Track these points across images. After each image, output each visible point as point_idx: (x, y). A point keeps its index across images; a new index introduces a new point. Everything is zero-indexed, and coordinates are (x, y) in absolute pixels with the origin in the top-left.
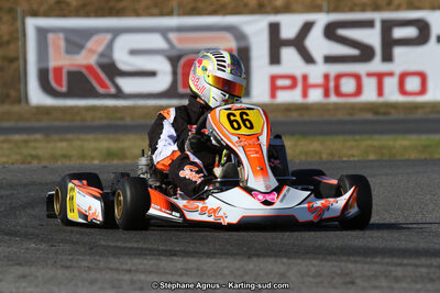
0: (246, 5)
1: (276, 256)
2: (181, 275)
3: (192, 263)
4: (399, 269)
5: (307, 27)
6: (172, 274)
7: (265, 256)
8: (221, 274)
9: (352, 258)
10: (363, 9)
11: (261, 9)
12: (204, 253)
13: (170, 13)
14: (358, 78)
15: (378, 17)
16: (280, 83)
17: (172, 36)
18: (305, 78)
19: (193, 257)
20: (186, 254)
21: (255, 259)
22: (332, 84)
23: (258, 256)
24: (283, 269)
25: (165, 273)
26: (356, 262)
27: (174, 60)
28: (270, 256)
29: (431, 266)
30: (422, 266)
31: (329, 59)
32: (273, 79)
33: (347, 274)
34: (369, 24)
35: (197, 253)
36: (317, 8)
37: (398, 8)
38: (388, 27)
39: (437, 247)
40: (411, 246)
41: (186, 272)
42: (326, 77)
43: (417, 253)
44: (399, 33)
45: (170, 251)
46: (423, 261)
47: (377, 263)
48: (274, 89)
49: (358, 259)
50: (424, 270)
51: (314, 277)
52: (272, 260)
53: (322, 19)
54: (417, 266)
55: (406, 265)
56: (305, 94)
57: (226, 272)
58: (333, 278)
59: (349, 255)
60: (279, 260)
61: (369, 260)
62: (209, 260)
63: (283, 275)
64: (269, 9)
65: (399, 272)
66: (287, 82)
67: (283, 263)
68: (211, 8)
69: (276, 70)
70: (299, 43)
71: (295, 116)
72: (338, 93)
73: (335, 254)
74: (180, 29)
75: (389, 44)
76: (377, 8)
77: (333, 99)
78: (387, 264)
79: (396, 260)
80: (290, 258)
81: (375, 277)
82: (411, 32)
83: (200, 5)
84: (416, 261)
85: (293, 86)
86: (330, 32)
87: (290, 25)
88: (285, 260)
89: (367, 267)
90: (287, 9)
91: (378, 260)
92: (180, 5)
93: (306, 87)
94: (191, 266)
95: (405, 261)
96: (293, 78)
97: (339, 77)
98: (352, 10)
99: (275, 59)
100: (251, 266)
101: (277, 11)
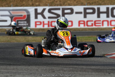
0: (29, 4)
1: (36, 65)
2: (12, 70)
3: (15, 67)
4: (65, 68)
6: (10, 70)
7: (33, 65)
8: (22, 70)
9: (54, 66)
10: (58, 6)
11: (33, 5)
12: (18, 65)
13: (10, 6)
15: (61, 7)
16: (37, 23)
18: (43, 22)
19: (15, 65)
20: (14, 65)
21: (31, 66)
22: (50, 24)
23: (31, 65)
24: (37, 68)
25: (8, 70)
28: (34, 65)
29: (73, 68)
31: (49, 18)
32: (36, 22)
33: (53, 70)
36: (46, 5)
37: (66, 5)
38: (63, 10)
40: (68, 63)
41: (14, 69)
42: (49, 22)
45: (10, 64)
46: (71, 66)
48: (36, 25)
49: (55, 66)
50: (71, 69)
51: (45, 70)
52: (35, 66)
54: (69, 68)
56: (43, 26)
57: (23, 69)
58: (49, 70)
61: (58, 66)
62: (19, 66)
63: (37, 70)
64: (35, 5)
65: (65, 69)
66: (39, 23)
67: (37, 67)
68: (20, 5)
69: (36, 20)
70: (42, 14)
71: (41, 31)
72: (51, 26)
73: (50, 65)
74: (13, 10)
76: (61, 5)
78: (63, 67)
79: (64, 66)
80: (39, 66)
81: (60, 70)
83: (18, 4)
84: (70, 66)
85: (41, 24)
87: (40, 9)
88: (38, 66)
89: (57, 68)
90: (39, 5)
91: (60, 66)
94: (15, 68)
95: (67, 66)
96: (41, 22)
97: (52, 22)
99: (36, 17)
100: (29, 68)
101: (37, 6)
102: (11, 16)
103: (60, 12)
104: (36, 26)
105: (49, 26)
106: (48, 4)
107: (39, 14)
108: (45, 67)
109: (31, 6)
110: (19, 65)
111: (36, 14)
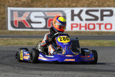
0: (65, 5)
1: (72, 71)
3: (50, 72)
4: (104, 75)
5: (81, 11)
7: (69, 71)
9: (92, 72)
11: (69, 6)
12: (53, 70)
13: (45, 7)
14: (94, 25)
15: (100, 9)
16: (74, 26)
17: (46, 13)
18: (80, 24)
19: (50, 71)
20: (48, 70)
21: (67, 72)
23: (68, 71)
26: (93, 73)
27: (46, 19)
28: (71, 71)
29: (112, 74)
30: (110, 74)
32: (72, 24)
34: (97, 11)
35: (51, 70)
36: (84, 6)
37: (105, 7)
38: (102, 11)
39: (114, 69)
40: (107, 69)
43: (109, 71)
44: (105, 13)
45: (44, 69)
46: (111, 73)
47: (98, 73)
48: (72, 27)
49: (93, 72)
50: (111, 75)
52: (71, 72)
53: (85, 9)
55: (106, 74)
56: (80, 29)
59: (91, 71)
60: (73, 72)
61: (96, 72)
62: (54, 72)
64: (71, 6)
66: (76, 26)
72: (89, 29)
73: (88, 71)
75: (102, 16)
76: (99, 6)
77: (88, 30)
78: (101, 74)
79: (103, 73)
82: (108, 13)
83: (53, 5)
84: (109, 73)
85: (77, 27)
86: (87, 12)
88: (74, 72)
89: (96, 74)
90: (76, 6)
91: (99, 72)
92: (48, 5)
93: (81, 27)
95: (106, 73)
96: (77, 24)
97: (89, 24)
98: (93, 7)
99: (72, 19)
101: (73, 7)
102: (46, 17)
103: (98, 14)
104: (72, 29)
105: (86, 29)
106: (86, 5)
107: (76, 15)
108: (82, 73)
109: (67, 7)
110: (55, 70)
111: (73, 15)
